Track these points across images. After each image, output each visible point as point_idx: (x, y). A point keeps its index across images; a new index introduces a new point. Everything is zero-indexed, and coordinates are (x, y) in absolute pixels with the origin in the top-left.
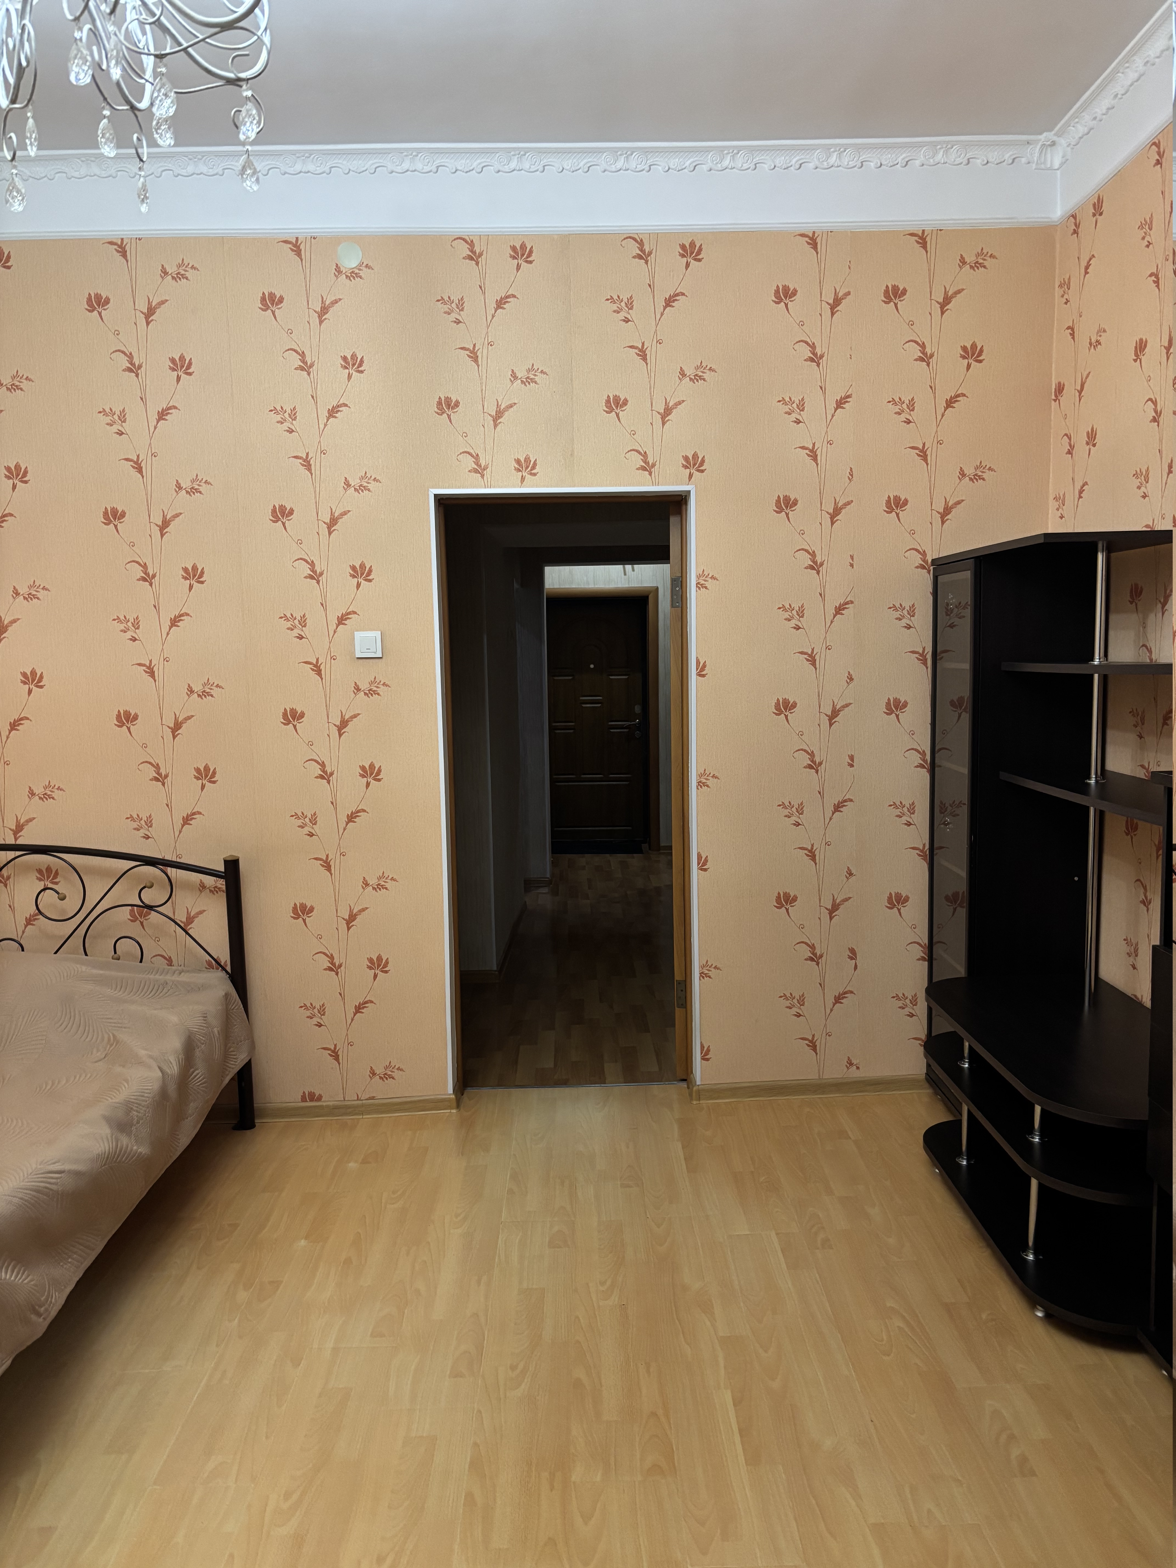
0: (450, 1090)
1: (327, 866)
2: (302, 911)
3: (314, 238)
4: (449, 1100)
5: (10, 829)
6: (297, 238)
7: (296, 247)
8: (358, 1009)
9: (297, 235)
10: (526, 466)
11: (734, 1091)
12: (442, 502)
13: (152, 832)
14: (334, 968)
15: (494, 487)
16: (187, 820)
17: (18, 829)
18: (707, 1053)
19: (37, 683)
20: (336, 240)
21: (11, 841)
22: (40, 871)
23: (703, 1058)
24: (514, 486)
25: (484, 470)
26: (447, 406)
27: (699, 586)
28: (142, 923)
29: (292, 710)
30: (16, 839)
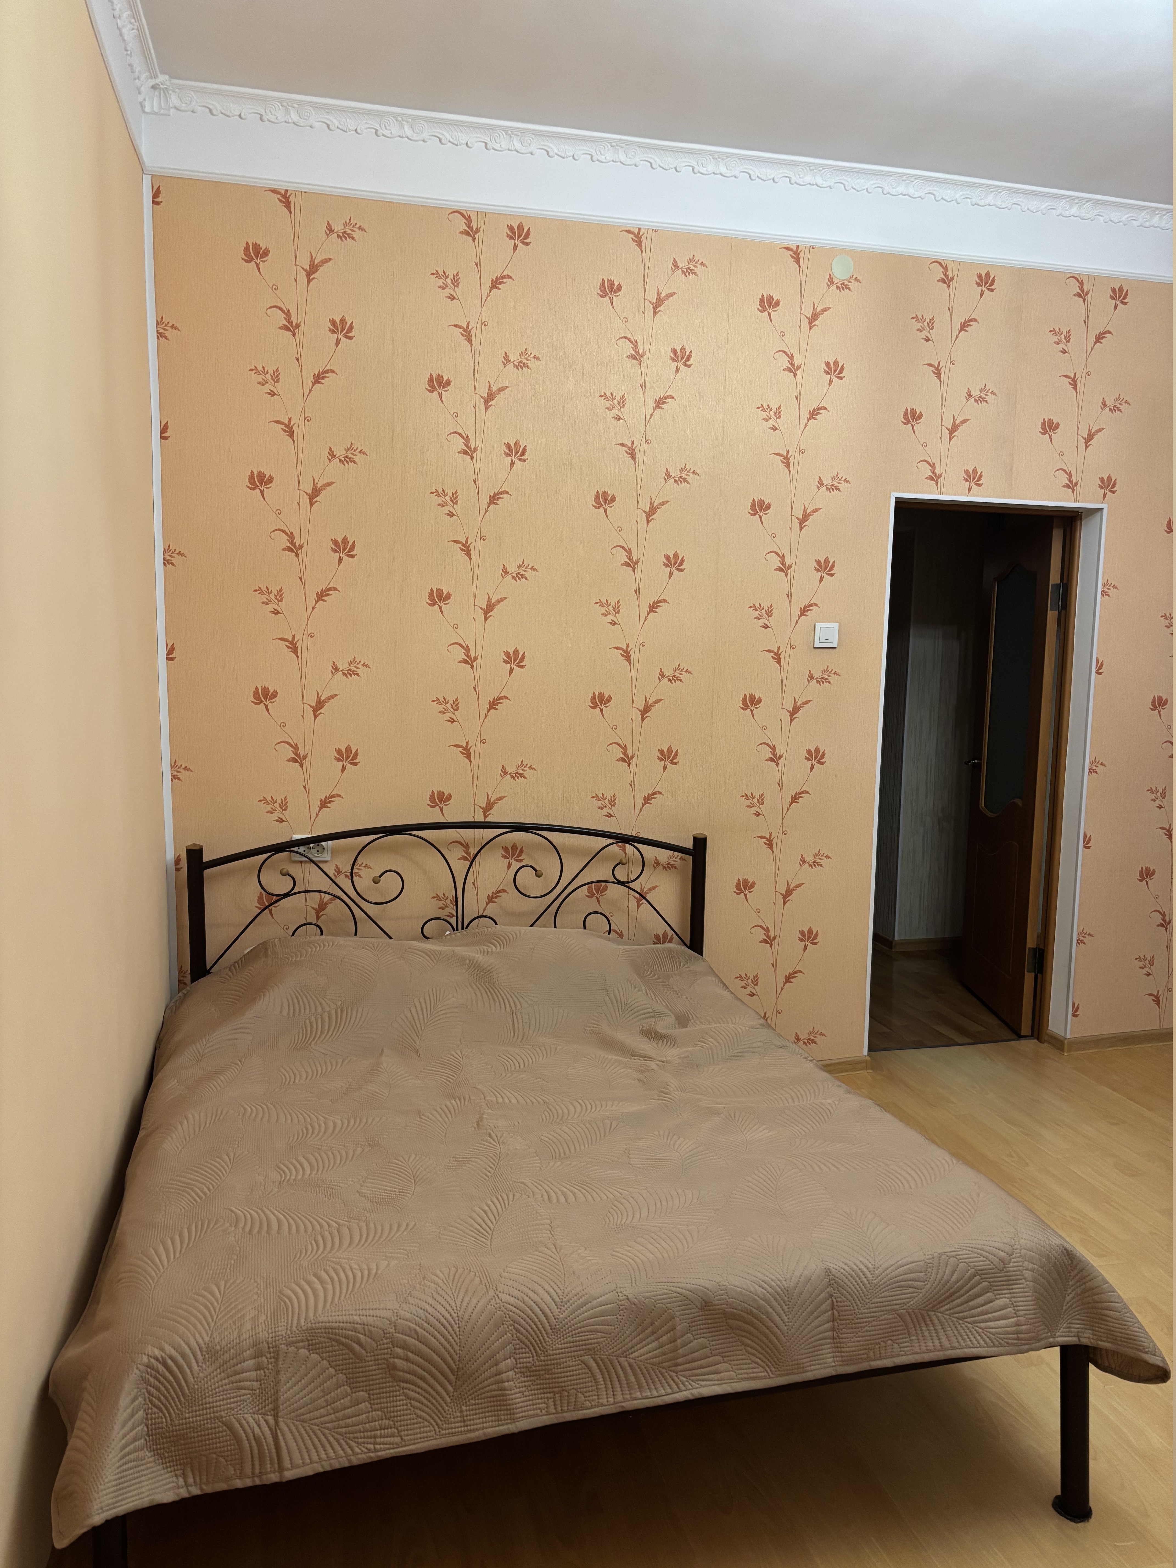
0: (865, 1052)
1: (770, 845)
2: (744, 887)
3: (813, 248)
4: (866, 1061)
5: (481, 807)
6: (798, 246)
7: (796, 255)
8: (788, 979)
9: (798, 243)
10: (973, 477)
11: (1098, 1042)
12: (901, 505)
13: (615, 811)
14: (769, 940)
15: (946, 494)
16: (647, 800)
17: (489, 806)
18: (1076, 1011)
19: (519, 662)
20: (831, 252)
21: (480, 818)
22: (506, 849)
23: (1074, 1015)
24: (962, 495)
25: (939, 478)
26: (912, 417)
27: (1104, 593)
28: (598, 899)
29: (751, 696)
30: (485, 817)
